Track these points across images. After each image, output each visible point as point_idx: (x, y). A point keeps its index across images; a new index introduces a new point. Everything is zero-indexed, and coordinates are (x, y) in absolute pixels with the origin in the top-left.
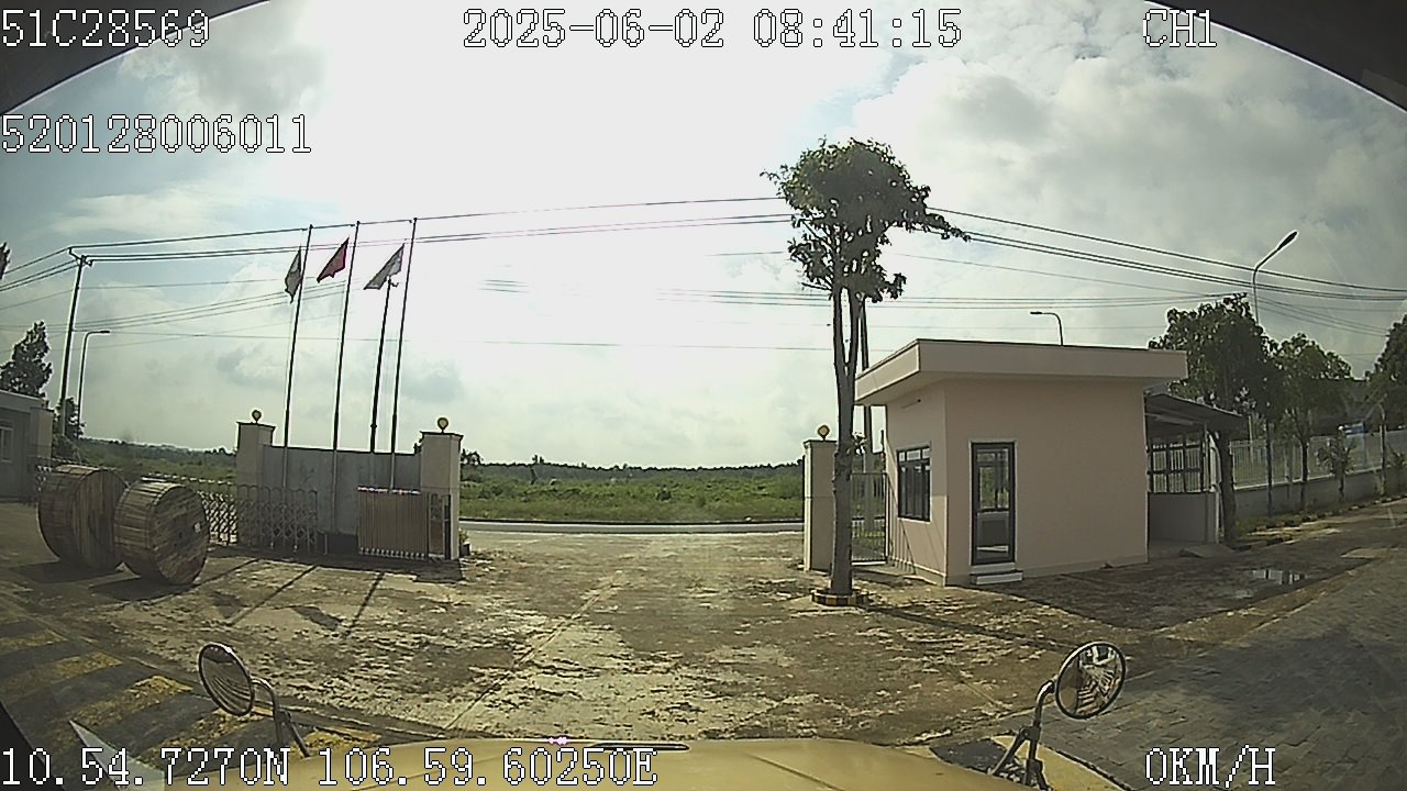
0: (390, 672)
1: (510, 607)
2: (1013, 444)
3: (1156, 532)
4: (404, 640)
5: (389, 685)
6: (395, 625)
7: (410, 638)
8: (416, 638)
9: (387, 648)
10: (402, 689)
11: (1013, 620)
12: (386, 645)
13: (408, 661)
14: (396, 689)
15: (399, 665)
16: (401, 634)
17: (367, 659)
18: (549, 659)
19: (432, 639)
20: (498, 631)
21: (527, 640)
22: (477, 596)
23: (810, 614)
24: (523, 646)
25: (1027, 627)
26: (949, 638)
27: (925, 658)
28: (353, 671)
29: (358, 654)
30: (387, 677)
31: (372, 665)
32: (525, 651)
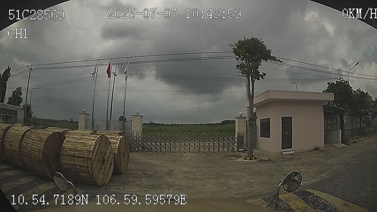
0: (140, 183)
1: (164, 163)
2: (292, 117)
3: (327, 140)
4: (140, 173)
5: (142, 186)
6: (134, 169)
7: (140, 172)
8: (142, 173)
9: (136, 175)
10: (147, 188)
11: (297, 163)
12: (135, 175)
13: (144, 179)
14: (145, 188)
15: (142, 181)
16: (138, 171)
17: (132, 179)
18: (183, 177)
19: (147, 172)
20: (164, 169)
21: (173, 172)
22: (153, 160)
23: (244, 163)
24: (173, 174)
25: (301, 164)
26: (283, 167)
27: (279, 173)
28: (130, 183)
29: (128, 178)
30: (140, 184)
31: (134, 181)
32: (175, 175)
